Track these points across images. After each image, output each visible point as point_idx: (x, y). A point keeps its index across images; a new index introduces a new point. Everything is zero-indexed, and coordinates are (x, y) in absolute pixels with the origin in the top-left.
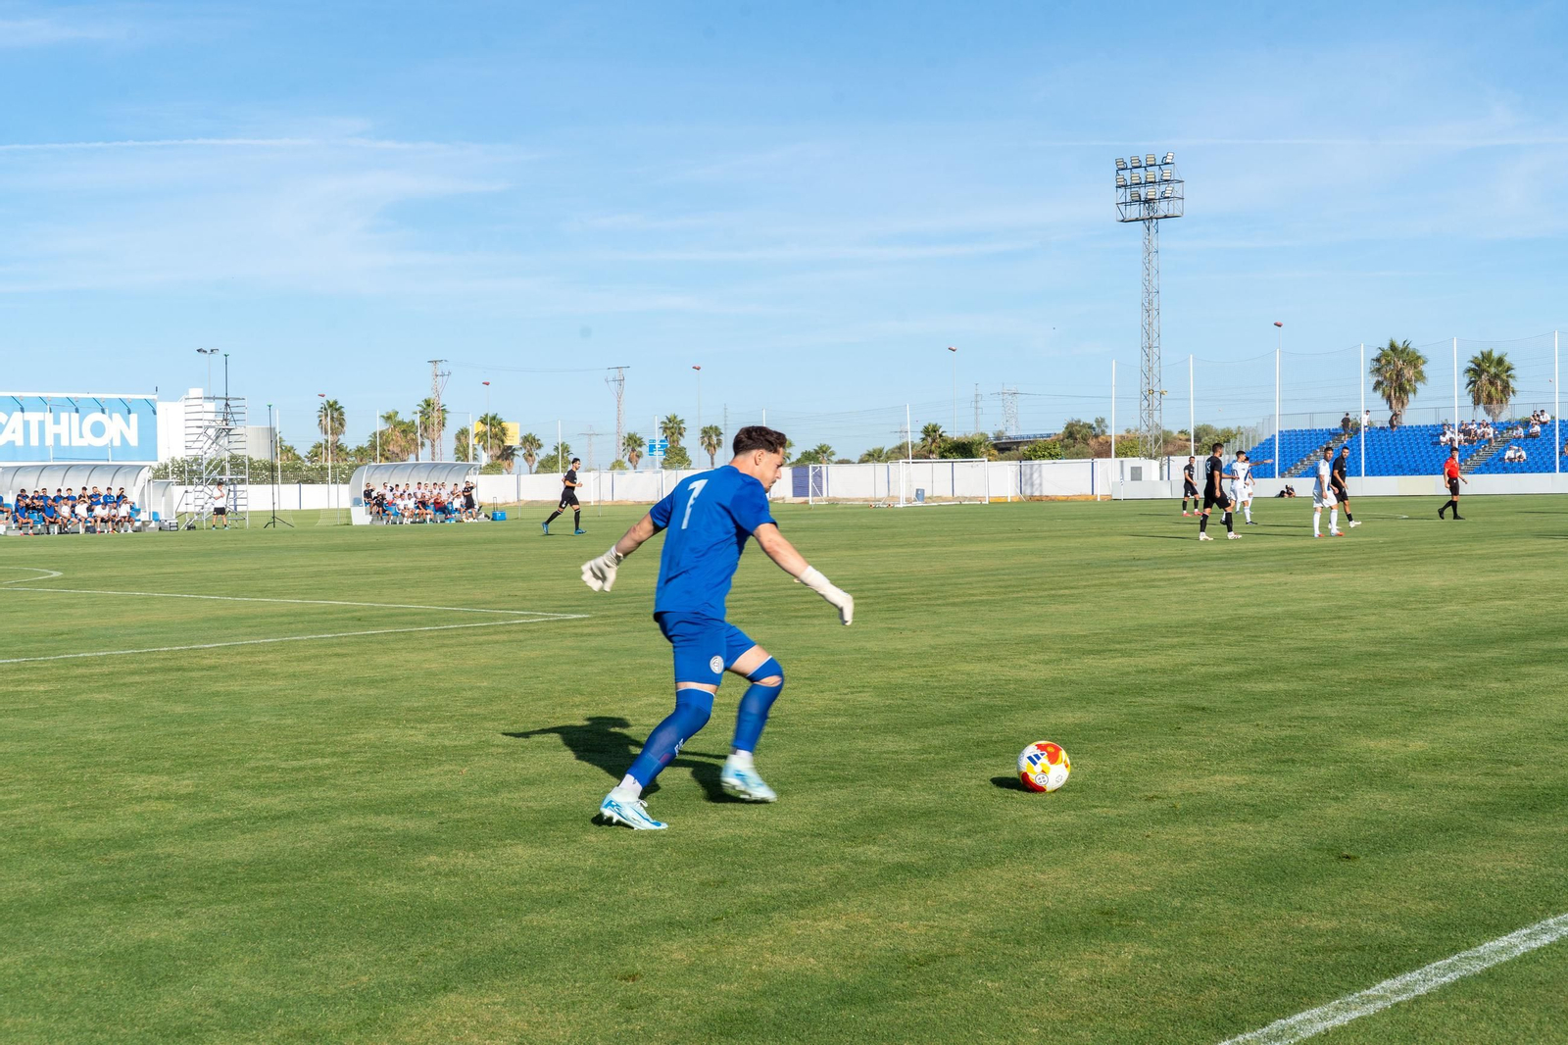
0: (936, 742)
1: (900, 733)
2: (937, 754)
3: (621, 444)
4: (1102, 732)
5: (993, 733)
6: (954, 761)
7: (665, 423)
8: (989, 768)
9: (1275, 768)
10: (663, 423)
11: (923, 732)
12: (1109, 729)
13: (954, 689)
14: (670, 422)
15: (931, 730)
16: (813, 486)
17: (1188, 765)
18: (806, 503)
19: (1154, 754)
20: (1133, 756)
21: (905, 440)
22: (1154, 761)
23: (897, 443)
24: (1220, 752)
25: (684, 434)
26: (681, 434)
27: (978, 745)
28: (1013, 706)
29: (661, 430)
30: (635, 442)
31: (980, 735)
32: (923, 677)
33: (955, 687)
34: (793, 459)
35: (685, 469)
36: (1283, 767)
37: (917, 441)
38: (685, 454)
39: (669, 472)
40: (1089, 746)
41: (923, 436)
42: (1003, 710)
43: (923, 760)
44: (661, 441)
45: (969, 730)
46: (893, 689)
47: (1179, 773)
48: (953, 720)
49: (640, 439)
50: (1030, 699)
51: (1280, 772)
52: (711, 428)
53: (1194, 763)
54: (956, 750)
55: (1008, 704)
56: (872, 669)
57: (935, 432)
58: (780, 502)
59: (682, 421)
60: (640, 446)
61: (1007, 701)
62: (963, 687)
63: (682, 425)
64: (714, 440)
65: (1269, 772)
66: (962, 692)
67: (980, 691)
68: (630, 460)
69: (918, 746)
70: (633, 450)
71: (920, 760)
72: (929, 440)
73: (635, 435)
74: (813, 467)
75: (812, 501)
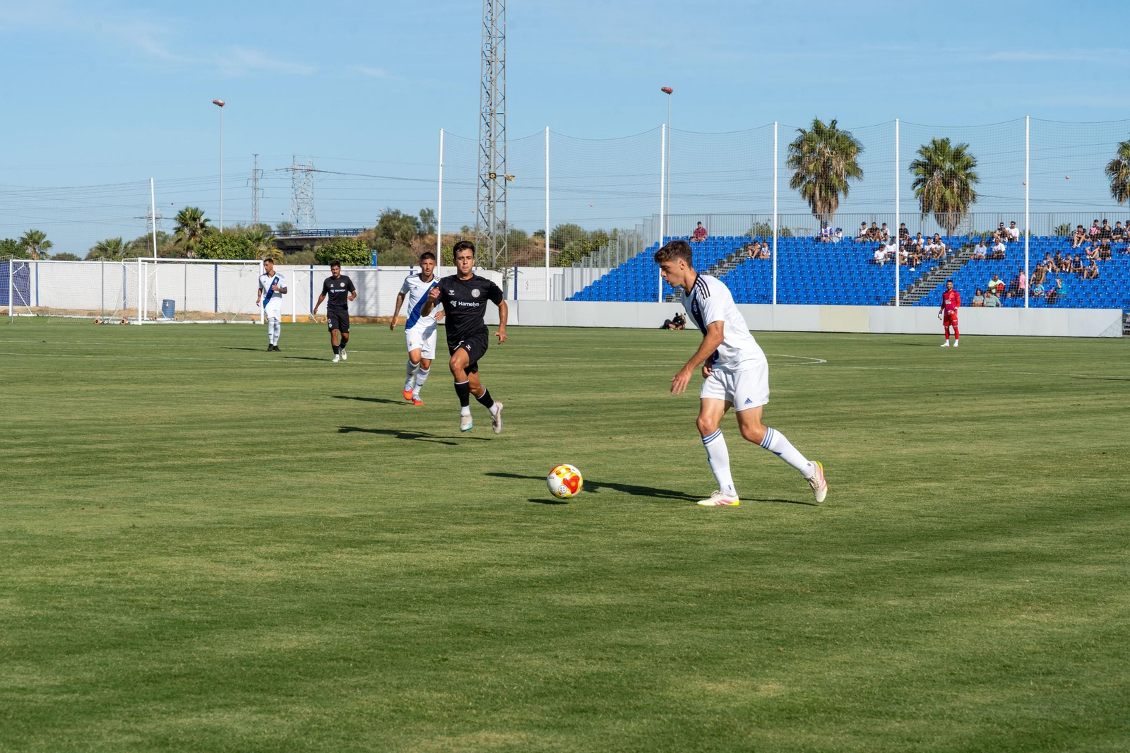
0: (87, 675)
1: (38, 661)
2: (85, 693)
4: (333, 663)
5: (175, 662)
6: (106, 705)
8: (155, 715)
9: (567, 721)
11: (75, 660)
12: (345, 660)
13: (137, 594)
15: (86, 657)
16: (14, 291)
17: (445, 714)
19: (400, 698)
20: (370, 701)
21: (150, 232)
22: (400, 709)
23: (143, 233)
24: (496, 696)
27: (150, 679)
28: (216, 622)
31: (156, 665)
32: (96, 576)
33: (137, 592)
36: (577, 719)
37: (170, 232)
40: (310, 686)
41: (177, 225)
42: (200, 627)
43: (61, 702)
45: (141, 658)
46: (47, 591)
47: (429, 726)
48: (123, 641)
50: (242, 611)
51: (573, 727)
53: (454, 712)
54: (115, 687)
55: (209, 618)
56: (25, 562)
57: (195, 219)
61: (208, 614)
62: (151, 591)
65: (560, 727)
66: (148, 600)
67: (175, 598)
69: (59, 680)
71: (56, 702)
72: (187, 230)
74: (14, 263)
75: (14, 312)
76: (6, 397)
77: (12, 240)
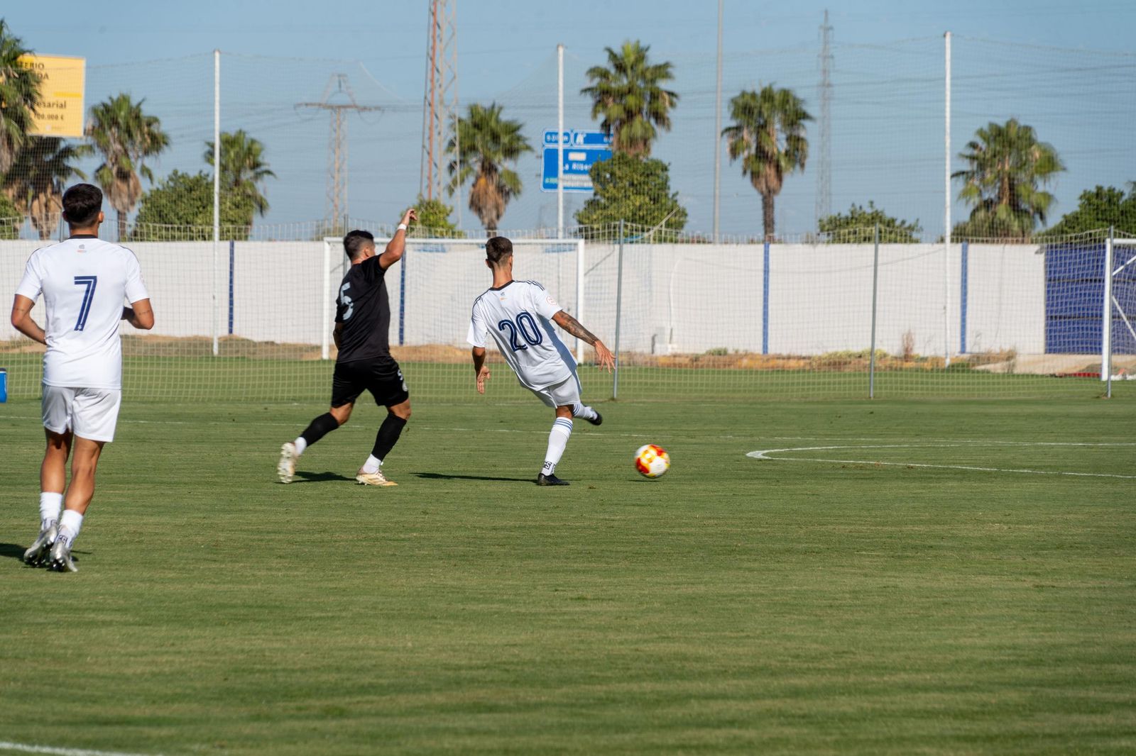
3: (440, 144)
7: (604, 74)
10: (594, 72)
14: (621, 68)
16: (1115, 317)
18: (1092, 374)
25: (671, 114)
26: (659, 117)
29: (589, 101)
30: (495, 138)
34: (1054, 218)
35: (661, 240)
38: (664, 186)
39: (603, 250)
44: (590, 139)
49: (512, 129)
52: (767, 95)
58: (997, 368)
59: (662, 71)
60: (511, 152)
63: (663, 85)
64: (779, 143)
68: (476, 205)
70: (489, 169)
73: (493, 111)
74: (1115, 247)
75: (1113, 369)
76: (1092, 583)
77: (1111, 190)
